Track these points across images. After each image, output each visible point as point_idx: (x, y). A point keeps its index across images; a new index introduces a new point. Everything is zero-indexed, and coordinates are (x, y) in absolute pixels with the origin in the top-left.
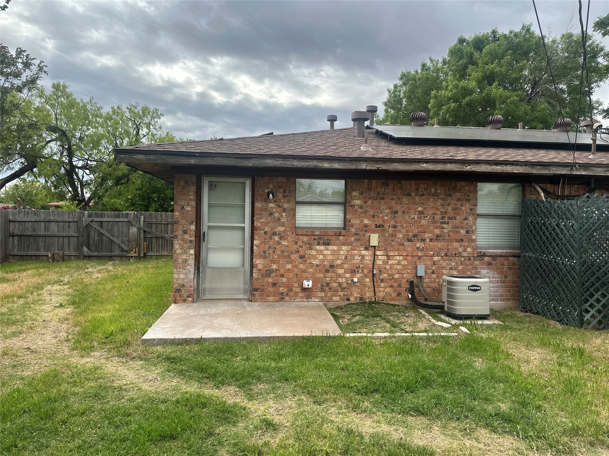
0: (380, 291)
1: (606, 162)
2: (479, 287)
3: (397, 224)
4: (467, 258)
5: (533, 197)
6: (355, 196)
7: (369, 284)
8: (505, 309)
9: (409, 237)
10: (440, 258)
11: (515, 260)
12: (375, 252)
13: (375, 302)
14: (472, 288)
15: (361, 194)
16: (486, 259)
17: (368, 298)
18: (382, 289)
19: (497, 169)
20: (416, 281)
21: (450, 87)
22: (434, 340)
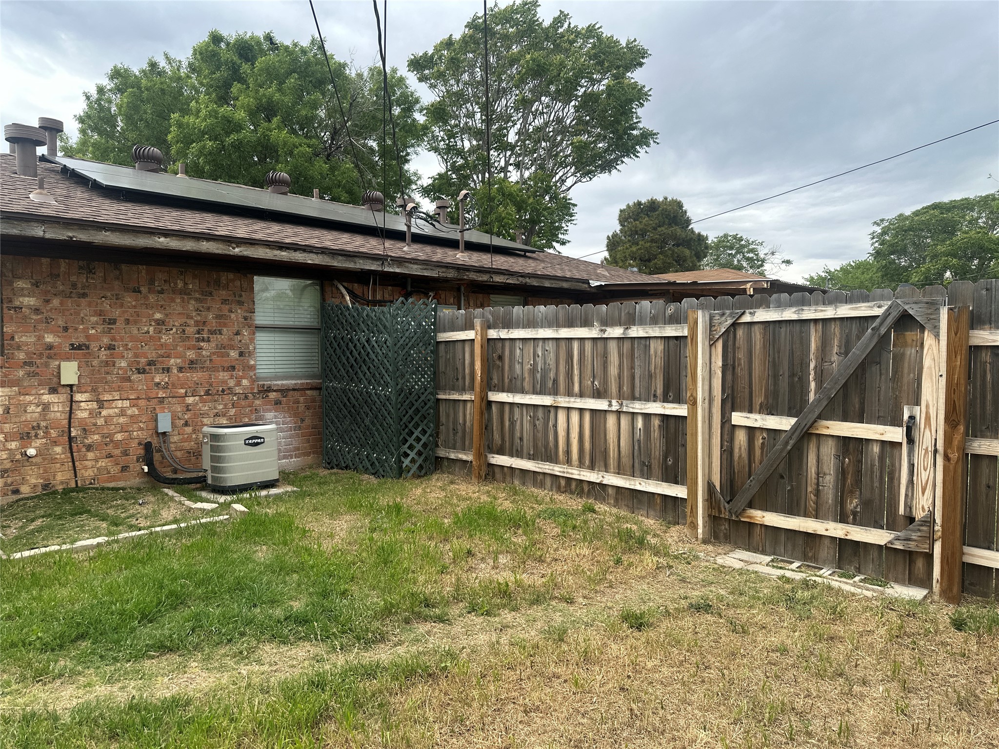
0: (86, 468)
1: (423, 258)
2: (261, 438)
3: (116, 344)
4: (243, 396)
5: (336, 301)
6: (23, 289)
7: (63, 456)
8: (302, 469)
9: (141, 366)
10: (197, 398)
11: (315, 394)
12: (72, 396)
13: (77, 489)
14: (250, 441)
15: (36, 285)
16: (273, 395)
17: (62, 483)
18: (89, 463)
19: (283, 256)
20: (155, 441)
21: (203, 113)
22: (189, 532)
